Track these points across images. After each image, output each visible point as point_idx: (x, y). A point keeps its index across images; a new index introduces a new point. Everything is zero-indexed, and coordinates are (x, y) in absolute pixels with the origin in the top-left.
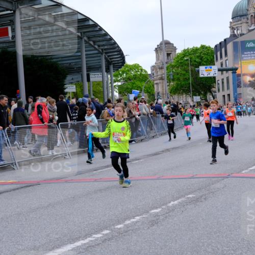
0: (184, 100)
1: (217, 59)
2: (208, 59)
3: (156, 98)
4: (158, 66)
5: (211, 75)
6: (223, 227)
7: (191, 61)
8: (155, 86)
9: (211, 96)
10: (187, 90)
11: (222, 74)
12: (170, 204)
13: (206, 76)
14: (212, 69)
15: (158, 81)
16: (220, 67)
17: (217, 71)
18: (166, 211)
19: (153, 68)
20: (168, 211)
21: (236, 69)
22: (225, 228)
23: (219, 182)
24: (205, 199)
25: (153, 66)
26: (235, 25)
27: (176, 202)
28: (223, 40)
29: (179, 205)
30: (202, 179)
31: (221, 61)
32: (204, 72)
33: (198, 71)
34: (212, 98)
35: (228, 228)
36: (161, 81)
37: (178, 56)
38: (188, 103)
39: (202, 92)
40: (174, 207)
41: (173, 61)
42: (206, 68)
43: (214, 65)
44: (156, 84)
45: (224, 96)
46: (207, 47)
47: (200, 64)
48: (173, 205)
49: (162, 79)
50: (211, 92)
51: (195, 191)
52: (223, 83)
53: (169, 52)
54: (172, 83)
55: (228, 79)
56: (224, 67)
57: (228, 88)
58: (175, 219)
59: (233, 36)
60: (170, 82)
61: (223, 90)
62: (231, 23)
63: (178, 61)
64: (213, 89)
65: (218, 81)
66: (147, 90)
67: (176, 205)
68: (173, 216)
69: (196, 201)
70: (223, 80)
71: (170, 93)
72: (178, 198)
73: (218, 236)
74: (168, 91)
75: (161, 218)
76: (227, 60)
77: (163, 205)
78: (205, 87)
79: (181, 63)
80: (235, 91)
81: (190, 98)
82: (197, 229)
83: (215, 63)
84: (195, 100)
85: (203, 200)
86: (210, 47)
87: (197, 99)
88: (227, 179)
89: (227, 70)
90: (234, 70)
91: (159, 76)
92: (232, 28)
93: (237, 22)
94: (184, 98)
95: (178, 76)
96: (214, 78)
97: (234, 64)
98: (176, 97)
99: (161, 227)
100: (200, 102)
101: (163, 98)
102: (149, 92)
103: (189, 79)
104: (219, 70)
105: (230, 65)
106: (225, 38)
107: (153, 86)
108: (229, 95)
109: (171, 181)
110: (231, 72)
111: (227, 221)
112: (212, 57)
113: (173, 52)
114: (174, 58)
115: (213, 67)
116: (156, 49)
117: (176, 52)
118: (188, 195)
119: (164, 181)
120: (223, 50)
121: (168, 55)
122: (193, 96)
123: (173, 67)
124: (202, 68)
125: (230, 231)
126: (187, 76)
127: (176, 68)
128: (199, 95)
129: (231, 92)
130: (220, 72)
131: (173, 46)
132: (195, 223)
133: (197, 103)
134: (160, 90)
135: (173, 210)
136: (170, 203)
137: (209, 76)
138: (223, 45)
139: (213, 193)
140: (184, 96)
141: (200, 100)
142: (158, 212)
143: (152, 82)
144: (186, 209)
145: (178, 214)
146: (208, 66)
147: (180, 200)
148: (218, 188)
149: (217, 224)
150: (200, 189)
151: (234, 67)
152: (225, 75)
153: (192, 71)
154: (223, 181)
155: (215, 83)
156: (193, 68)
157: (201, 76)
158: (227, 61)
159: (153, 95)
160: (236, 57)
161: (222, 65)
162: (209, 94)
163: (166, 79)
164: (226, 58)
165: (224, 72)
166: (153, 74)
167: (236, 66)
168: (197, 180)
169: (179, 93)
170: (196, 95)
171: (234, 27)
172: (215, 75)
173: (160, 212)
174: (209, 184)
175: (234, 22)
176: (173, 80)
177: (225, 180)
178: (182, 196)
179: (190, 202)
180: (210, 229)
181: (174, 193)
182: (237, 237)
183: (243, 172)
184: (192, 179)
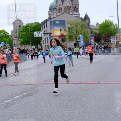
0: (27, 48)
1: (42, 29)
2: (38, 29)
3: (13, 46)
4: (14, 31)
5: (40, 36)
7: (30, 29)
8: (13, 41)
9: (40, 46)
10: (29, 43)
11: (45, 35)
12: (15, 98)
13: (37, 36)
14: (40, 33)
15: (15, 38)
16: (44, 32)
17: (42, 34)
18: (13, 101)
19: (12, 32)
21: (51, 33)
22: (40, 108)
23: (39, 86)
24: (32, 94)
25: (12, 31)
26: (51, 13)
27: (18, 97)
28: (45, 20)
29: (20, 98)
30: (32, 85)
31: (45, 29)
33: (34, 34)
34: (40, 47)
35: (41, 107)
36: (16, 38)
37: (24, 27)
38: (29, 49)
39: (36, 44)
40: (17, 99)
41: (22, 29)
42: (37, 33)
43: (41, 31)
44: (14, 39)
45: (46, 46)
46: (37, 23)
47: (35, 31)
48: (17, 98)
49: (16, 37)
50: (40, 44)
51: (28, 91)
52: (45, 40)
53: (20, 25)
54: (21, 40)
55: (47, 38)
56: (46, 32)
57: (48, 42)
58: (17, 104)
59: (50, 18)
60: (20, 39)
61: (45, 43)
62: (49, 12)
63: (24, 29)
64: (41, 43)
65: (43, 39)
66: (9, 42)
67: (18, 98)
68: (16, 103)
70: (45, 38)
71: (21, 44)
72: (19, 95)
73: (37, 111)
74: (19, 44)
75: (10, 104)
77: (12, 98)
78: (37, 41)
81: (30, 47)
82: (27, 109)
83: (42, 30)
84: (32, 48)
86: (39, 23)
87: (33, 47)
88: (44, 85)
89: (47, 34)
90: (50, 34)
91: (15, 36)
92: (49, 14)
93: (51, 11)
94: (27, 47)
95: (24, 36)
96: (41, 37)
97: (50, 31)
98: (23, 46)
99: (10, 109)
100: (35, 49)
101: (17, 46)
102: (10, 44)
104: (43, 34)
105: (48, 31)
107: (12, 41)
108: (48, 45)
109: (17, 86)
110: (49, 35)
111: (41, 104)
112: (40, 28)
113: (22, 25)
114: (22, 27)
115: (40, 32)
116: (13, 23)
117: (23, 24)
118: (25, 93)
119: (14, 86)
120: (45, 24)
122: (31, 46)
123: (22, 32)
124: (35, 33)
126: (29, 37)
127: (23, 32)
128: (34, 45)
130: (44, 35)
131: (22, 22)
132: (27, 106)
134: (16, 42)
135: (17, 100)
136: (15, 97)
137: (39, 36)
138: (45, 22)
139: (36, 91)
140: (27, 45)
141: (34, 48)
142: (9, 102)
143: (11, 39)
144: (23, 100)
145: (19, 102)
146: (39, 32)
147: (20, 96)
148: (39, 89)
149: (37, 106)
150: (30, 90)
151: (50, 33)
152: (46, 36)
153: (31, 34)
154: (42, 86)
156: (31, 32)
157: (35, 36)
158: (47, 30)
159: (12, 45)
160: (51, 28)
161: (45, 31)
162: (39, 45)
163: (18, 38)
164: (47, 28)
165: (46, 35)
166: (12, 35)
168: (29, 85)
169: (25, 44)
170: (33, 45)
171: (50, 14)
172: (41, 36)
173: (10, 101)
174: (35, 87)
176: (22, 38)
178: (22, 93)
179: (25, 96)
180: (33, 108)
181: (18, 92)
182: (45, 111)
183: (52, 81)
184: (27, 85)
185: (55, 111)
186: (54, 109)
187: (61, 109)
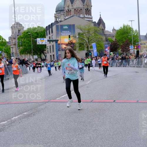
0: (28, 58)
1: (47, 35)
2: (41, 35)
3: (11, 56)
4: (13, 37)
5: (44, 43)
6: (42, 131)
7: (32, 35)
8: (11, 49)
9: (44, 56)
10: (30, 52)
11: (50, 43)
12: (13, 119)
14: (44, 40)
16: (49, 39)
17: (47, 41)
18: (9, 123)
20: (11, 123)
21: (58, 41)
23: (42, 105)
24: (34, 115)
25: (10, 37)
27: (16, 117)
28: (50, 24)
29: (18, 119)
30: (33, 104)
31: (49, 36)
32: (40, 41)
33: (36, 41)
34: (44, 57)
36: (15, 46)
37: (25, 32)
38: (31, 59)
39: (39, 53)
40: (15, 120)
41: (22, 34)
42: (41, 39)
43: (46, 38)
44: (12, 47)
45: (51, 56)
46: (41, 28)
47: (37, 37)
48: (14, 119)
49: (15, 45)
50: (43, 53)
51: (29, 111)
52: (50, 48)
53: (19, 29)
54: (21, 48)
55: (53, 46)
56: (51, 39)
57: (53, 51)
58: (15, 127)
59: (56, 22)
60: (20, 47)
61: (50, 52)
62: (55, 14)
63: (24, 35)
64: (45, 52)
65: (48, 47)
68: (14, 125)
69: (28, 116)
70: (50, 46)
71: (20, 53)
72: (18, 115)
73: (38, 136)
74: (18, 52)
75: (6, 127)
76: (53, 35)
77: (8, 119)
78: (40, 50)
79: (26, 36)
80: (57, 53)
81: (31, 56)
82: (27, 132)
84: (34, 58)
85: (32, 115)
86: (43, 27)
87: (36, 57)
88: (48, 103)
89: (53, 41)
90: (56, 41)
91: (13, 43)
92: (56, 17)
95: (24, 44)
96: (46, 45)
97: (56, 38)
98: (23, 55)
99: (6, 132)
100: (37, 59)
101: (16, 56)
102: (7, 52)
103: (31, 45)
104: (48, 41)
105: (54, 38)
106: (52, 23)
108: (54, 55)
109: (15, 104)
110: (55, 42)
111: (44, 127)
112: (44, 34)
113: (22, 30)
114: (22, 33)
115: (45, 39)
116: (12, 27)
117: (23, 29)
118: (24, 113)
119: (11, 105)
120: (51, 29)
121: (19, 31)
122: (33, 55)
123: (22, 38)
124: (38, 40)
125: (45, 133)
126: (30, 44)
128: (37, 55)
129: (55, 53)
130: (49, 42)
131: (22, 26)
132: (26, 129)
133: (36, 59)
134: (14, 51)
135: (14, 122)
136: (13, 117)
137: (42, 44)
138: (50, 26)
139: (38, 111)
140: (28, 55)
141: (37, 58)
142: (5, 124)
143: (9, 46)
144: (22, 121)
145: (17, 124)
146: (42, 38)
147: (19, 116)
148: (42, 109)
149: (39, 129)
150: (31, 109)
151: (56, 39)
153: (32, 40)
154: (45, 104)
155: (46, 48)
157: (38, 44)
159: (10, 54)
160: (57, 34)
161: (50, 38)
162: (42, 54)
163: (17, 45)
164: (52, 34)
165: (51, 42)
166: (10, 42)
167: (58, 39)
168: (30, 104)
169: (25, 53)
170: (35, 55)
171: (57, 17)
172: (46, 44)
174: (37, 106)
175: (57, 14)
176: (22, 45)
177: (46, 104)
178: (21, 114)
179: (24, 117)
180: (34, 132)
181: (16, 112)
182: (49, 136)
183: (57, 99)
184: (28, 104)
185: (61, 135)
186: (59, 133)
187: (68, 133)
